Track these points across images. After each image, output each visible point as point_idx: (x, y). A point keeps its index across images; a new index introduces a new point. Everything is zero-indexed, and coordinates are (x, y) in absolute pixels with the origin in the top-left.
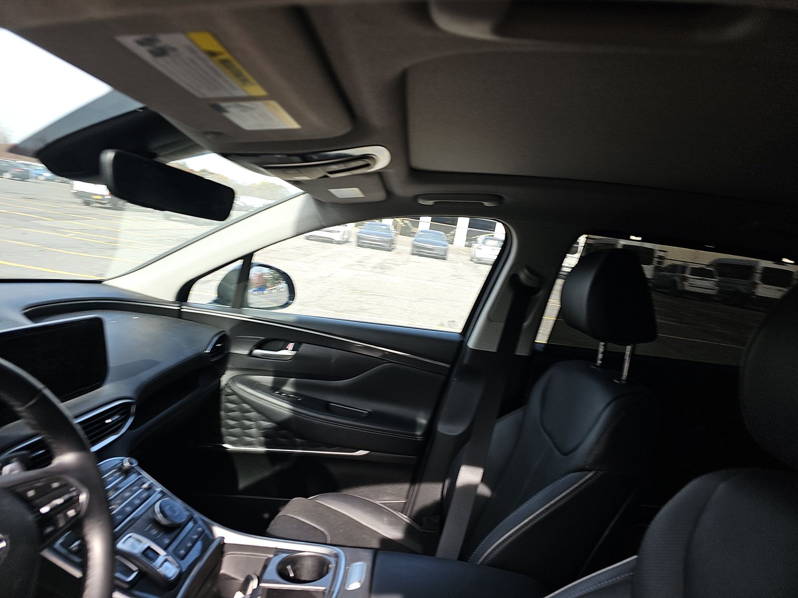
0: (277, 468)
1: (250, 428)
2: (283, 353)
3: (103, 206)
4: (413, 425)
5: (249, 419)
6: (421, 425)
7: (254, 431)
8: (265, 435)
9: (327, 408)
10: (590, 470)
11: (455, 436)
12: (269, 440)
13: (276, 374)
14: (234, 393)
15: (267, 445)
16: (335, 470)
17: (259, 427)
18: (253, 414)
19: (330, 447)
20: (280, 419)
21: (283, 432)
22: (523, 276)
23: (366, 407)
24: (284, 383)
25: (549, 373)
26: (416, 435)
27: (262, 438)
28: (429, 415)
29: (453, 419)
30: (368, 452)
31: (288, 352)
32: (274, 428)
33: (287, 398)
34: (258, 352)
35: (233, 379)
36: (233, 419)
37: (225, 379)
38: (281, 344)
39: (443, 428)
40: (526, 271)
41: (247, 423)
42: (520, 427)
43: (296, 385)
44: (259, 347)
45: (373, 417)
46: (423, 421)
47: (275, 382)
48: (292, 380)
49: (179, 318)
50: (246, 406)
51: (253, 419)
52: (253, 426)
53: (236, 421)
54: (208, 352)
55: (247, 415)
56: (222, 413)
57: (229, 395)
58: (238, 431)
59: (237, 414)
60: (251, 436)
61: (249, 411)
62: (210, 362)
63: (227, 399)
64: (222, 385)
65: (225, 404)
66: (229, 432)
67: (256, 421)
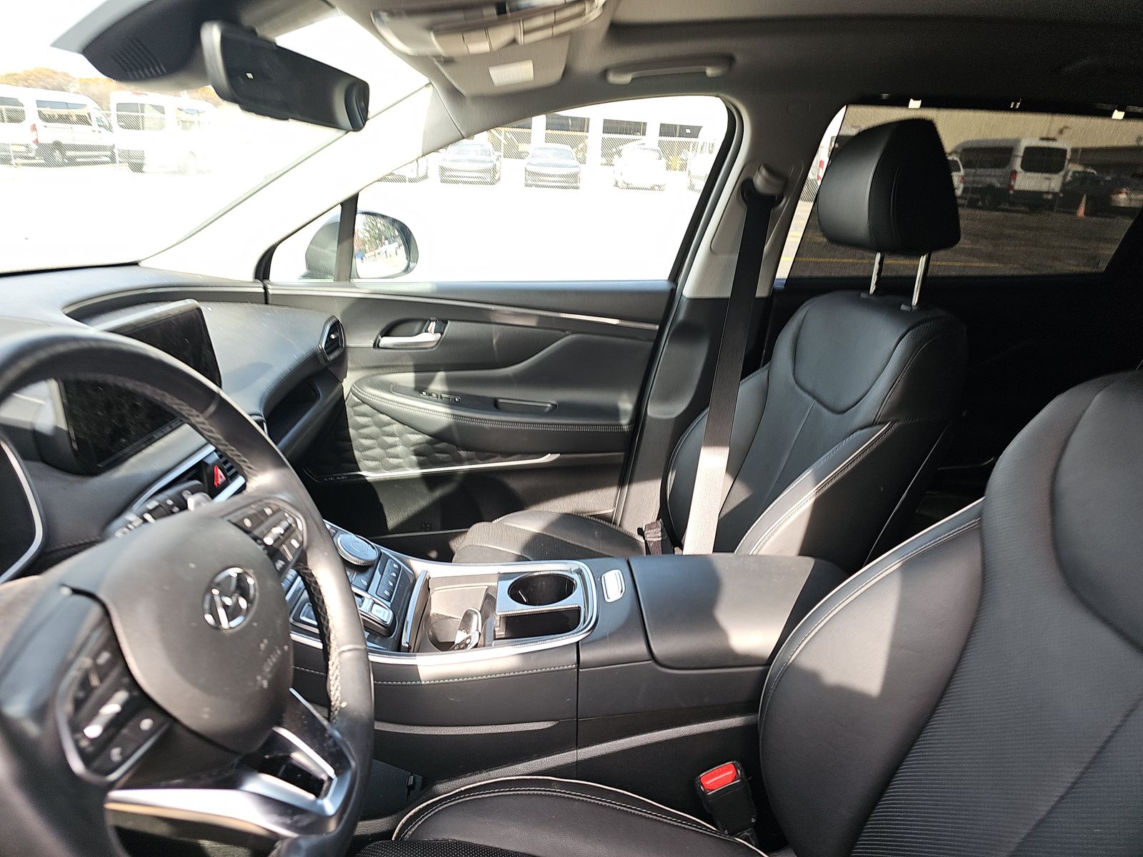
0: (438, 493)
1: (394, 446)
2: (423, 337)
3: (30, 161)
4: (614, 412)
5: (392, 435)
6: (625, 412)
7: (400, 449)
8: (417, 453)
9: (495, 405)
10: (883, 423)
11: (671, 419)
12: (422, 458)
13: (418, 369)
14: (364, 402)
15: (421, 465)
16: (516, 484)
17: (406, 444)
18: (396, 427)
19: (508, 455)
20: (434, 428)
21: (442, 445)
22: (759, 180)
23: (549, 398)
24: (430, 381)
25: (799, 316)
26: (621, 425)
27: (414, 458)
28: (634, 398)
29: (666, 397)
30: (558, 455)
31: (429, 337)
32: (428, 442)
33: (439, 399)
34: (386, 341)
35: (359, 383)
36: (367, 437)
37: (347, 384)
38: (418, 326)
39: (654, 411)
40: (764, 172)
41: (390, 440)
42: (765, 392)
43: (449, 381)
44: (387, 333)
45: (558, 409)
46: (626, 405)
47: (417, 381)
48: (441, 375)
49: (266, 303)
51: (396, 433)
52: (398, 443)
53: (372, 438)
54: (323, 347)
55: (387, 429)
56: (351, 431)
57: (357, 405)
58: (377, 451)
59: (373, 430)
60: (397, 457)
61: (389, 424)
62: (326, 360)
63: (355, 411)
64: (346, 392)
65: (353, 418)
66: (367, 456)
67: (400, 435)
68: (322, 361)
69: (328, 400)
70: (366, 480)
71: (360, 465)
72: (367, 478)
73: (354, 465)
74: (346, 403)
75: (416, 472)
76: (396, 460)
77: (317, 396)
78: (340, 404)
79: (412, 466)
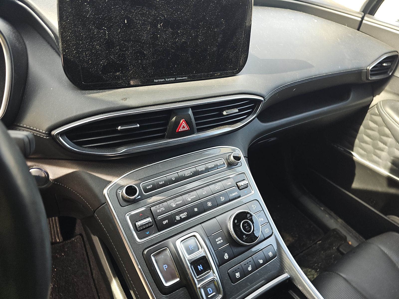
1: (382, 150)
5: (385, 143)
7: (384, 154)
8: (394, 163)
12: (395, 167)
14: (380, 115)
15: (392, 171)
17: (389, 153)
27: (390, 164)
35: (385, 102)
36: (369, 136)
37: (377, 99)
41: (381, 145)
49: (358, 29)
50: (387, 131)
51: (388, 144)
52: (385, 150)
53: (371, 139)
54: (370, 69)
55: (385, 138)
56: (362, 128)
57: (375, 115)
58: (369, 147)
59: (375, 134)
60: (379, 157)
61: (388, 136)
62: (367, 79)
63: (371, 117)
64: (373, 103)
65: (367, 121)
66: (362, 146)
67: (390, 147)
68: (364, 78)
69: (354, 104)
70: (353, 158)
71: (355, 148)
72: (354, 157)
73: (351, 146)
74: (368, 111)
75: (386, 173)
76: (377, 158)
77: (348, 98)
78: (365, 109)
79: (385, 167)
